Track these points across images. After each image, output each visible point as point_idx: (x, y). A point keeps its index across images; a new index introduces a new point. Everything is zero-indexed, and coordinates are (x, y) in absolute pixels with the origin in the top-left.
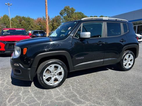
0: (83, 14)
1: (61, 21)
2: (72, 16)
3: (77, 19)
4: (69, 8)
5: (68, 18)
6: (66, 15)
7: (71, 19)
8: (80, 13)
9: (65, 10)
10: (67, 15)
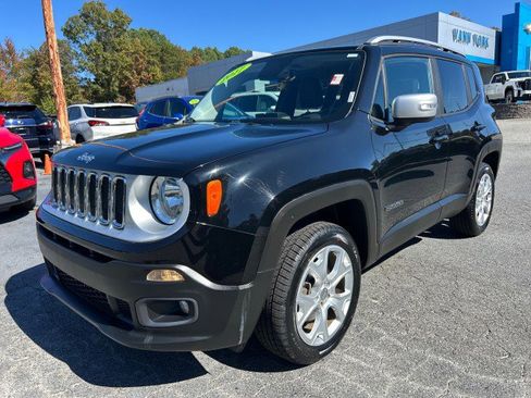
0: (163, 37)
1: (75, 62)
2: (119, 44)
3: (141, 57)
4: (103, 12)
5: (105, 50)
6: (92, 39)
7: (116, 54)
8: (152, 34)
9: (86, 16)
10: (98, 38)
